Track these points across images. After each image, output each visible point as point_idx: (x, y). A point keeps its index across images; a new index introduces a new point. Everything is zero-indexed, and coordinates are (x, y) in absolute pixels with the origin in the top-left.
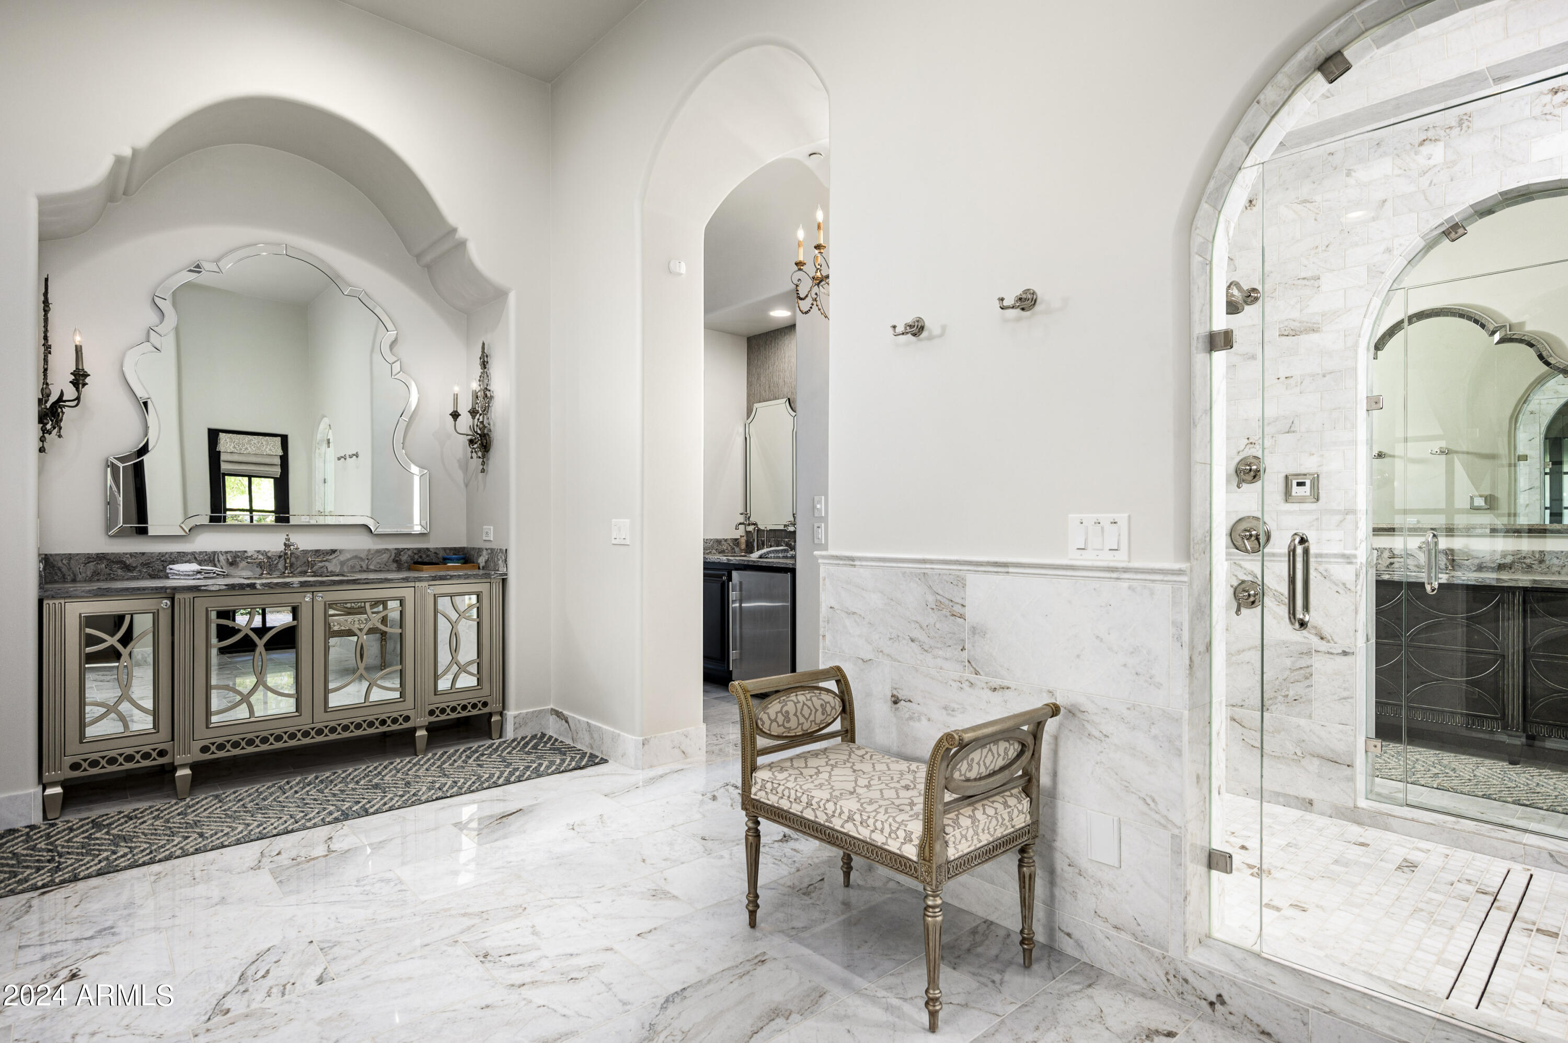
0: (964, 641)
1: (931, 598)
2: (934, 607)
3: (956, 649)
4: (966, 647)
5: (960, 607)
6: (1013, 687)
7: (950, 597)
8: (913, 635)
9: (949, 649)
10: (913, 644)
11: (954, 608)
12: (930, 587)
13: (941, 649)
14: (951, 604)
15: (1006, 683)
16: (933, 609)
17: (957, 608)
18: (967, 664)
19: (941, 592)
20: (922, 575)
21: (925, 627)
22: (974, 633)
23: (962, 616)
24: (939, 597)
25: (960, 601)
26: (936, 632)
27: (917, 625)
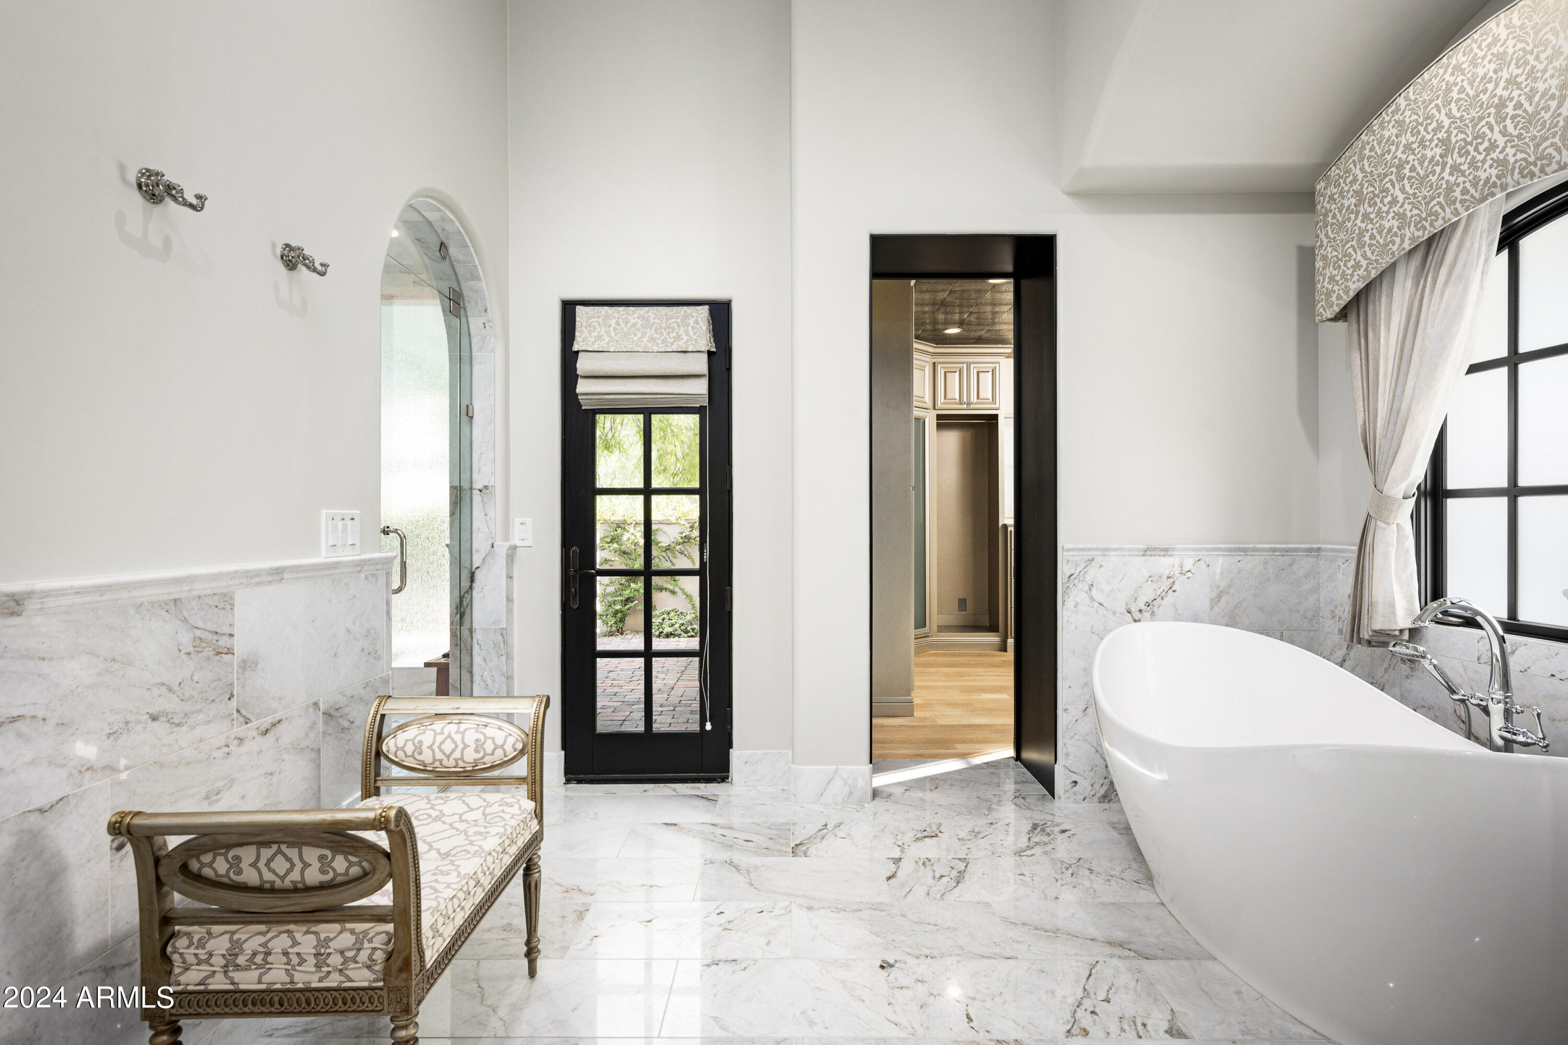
0: (232, 684)
1: (186, 638)
2: (191, 649)
3: (222, 701)
4: (235, 693)
5: (226, 638)
6: (283, 718)
7: (212, 627)
8: (154, 710)
9: (213, 705)
10: (155, 724)
11: (220, 643)
12: (185, 620)
13: (200, 711)
14: (216, 637)
15: (277, 717)
16: (189, 654)
17: (224, 642)
18: (235, 715)
19: (200, 624)
20: (172, 605)
21: (176, 687)
22: (244, 669)
23: (230, 651)
24: (198, 633)
25: (226, 630)
26: (194, 689)
27: (163, 689)
